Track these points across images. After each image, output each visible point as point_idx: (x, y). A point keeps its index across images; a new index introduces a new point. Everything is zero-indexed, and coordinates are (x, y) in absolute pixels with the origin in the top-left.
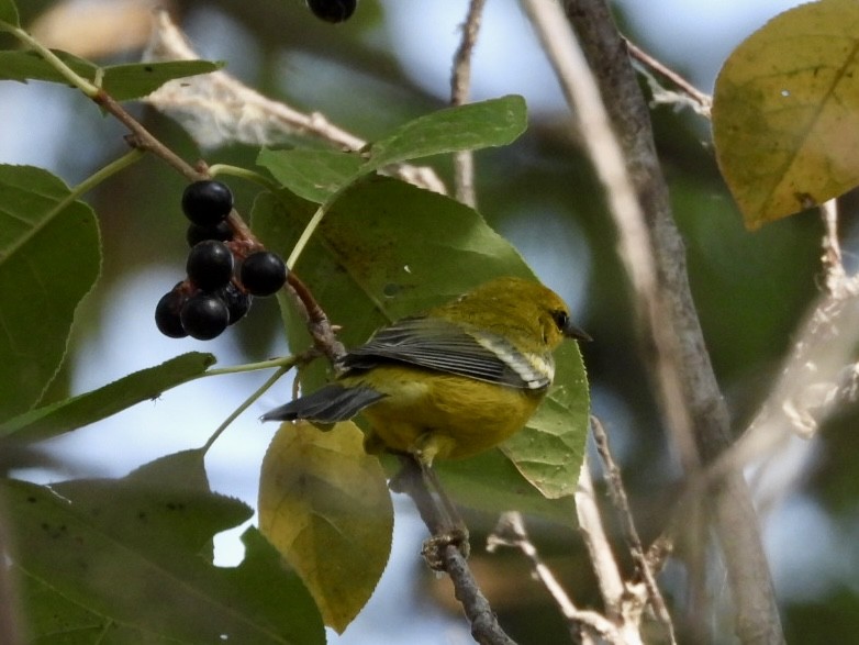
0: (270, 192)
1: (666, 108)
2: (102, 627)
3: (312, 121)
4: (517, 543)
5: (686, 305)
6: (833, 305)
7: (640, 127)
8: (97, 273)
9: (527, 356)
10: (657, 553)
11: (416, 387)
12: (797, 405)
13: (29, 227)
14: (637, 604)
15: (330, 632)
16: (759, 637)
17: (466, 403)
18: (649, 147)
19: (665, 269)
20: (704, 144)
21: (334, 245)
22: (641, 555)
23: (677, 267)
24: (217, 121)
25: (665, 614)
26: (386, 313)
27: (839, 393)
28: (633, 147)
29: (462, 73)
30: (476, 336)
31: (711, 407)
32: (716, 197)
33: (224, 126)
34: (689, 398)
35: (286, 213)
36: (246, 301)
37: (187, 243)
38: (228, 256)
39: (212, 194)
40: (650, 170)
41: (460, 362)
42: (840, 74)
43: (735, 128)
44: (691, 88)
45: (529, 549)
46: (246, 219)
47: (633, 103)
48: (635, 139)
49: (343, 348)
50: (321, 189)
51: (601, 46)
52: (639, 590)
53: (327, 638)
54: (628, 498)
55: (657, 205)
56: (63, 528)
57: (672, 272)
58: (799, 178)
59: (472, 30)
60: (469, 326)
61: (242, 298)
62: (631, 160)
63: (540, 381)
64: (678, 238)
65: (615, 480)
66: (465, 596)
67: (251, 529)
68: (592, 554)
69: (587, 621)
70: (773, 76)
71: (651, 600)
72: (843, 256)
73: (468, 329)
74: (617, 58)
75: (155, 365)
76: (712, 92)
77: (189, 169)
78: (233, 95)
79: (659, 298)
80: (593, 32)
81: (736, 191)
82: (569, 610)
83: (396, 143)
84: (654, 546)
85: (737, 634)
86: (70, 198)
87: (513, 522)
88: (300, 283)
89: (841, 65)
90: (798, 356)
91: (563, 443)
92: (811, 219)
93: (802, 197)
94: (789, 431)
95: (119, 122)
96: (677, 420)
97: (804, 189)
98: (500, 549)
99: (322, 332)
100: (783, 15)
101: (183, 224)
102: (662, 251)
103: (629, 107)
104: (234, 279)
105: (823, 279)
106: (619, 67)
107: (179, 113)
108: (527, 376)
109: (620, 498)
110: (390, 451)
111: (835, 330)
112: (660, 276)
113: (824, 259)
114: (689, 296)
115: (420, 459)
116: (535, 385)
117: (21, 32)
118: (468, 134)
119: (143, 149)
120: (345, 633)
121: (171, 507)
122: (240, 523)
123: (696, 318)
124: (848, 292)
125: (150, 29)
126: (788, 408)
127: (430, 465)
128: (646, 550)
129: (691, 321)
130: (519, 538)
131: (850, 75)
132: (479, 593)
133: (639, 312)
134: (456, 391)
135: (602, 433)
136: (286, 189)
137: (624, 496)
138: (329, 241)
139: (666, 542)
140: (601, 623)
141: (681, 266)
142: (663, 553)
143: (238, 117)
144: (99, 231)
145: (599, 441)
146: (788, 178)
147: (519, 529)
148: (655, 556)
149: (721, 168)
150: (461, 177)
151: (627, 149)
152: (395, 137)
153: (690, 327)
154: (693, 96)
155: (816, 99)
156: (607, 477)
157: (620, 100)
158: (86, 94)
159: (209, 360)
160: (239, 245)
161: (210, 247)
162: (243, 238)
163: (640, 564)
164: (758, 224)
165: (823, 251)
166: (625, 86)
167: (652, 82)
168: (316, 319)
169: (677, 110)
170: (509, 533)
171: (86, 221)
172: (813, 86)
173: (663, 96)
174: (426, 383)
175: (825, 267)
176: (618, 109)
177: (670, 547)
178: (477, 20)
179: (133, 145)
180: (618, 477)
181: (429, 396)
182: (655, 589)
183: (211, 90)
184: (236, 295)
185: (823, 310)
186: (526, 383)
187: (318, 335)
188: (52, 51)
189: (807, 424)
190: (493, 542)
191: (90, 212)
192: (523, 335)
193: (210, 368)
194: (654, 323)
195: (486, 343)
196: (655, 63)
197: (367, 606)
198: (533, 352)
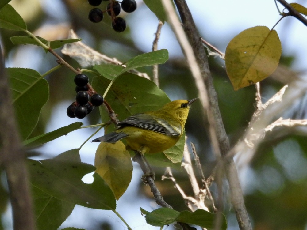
0: (97, 76)
1: (212, 57)
2: (50, 197)
3: (113, 60)
4: (170, 178)
5: (217, 111)
6: (259, 112)
7: (205, 62)
8: (48, 98)
9: (172, 126)
10: (209, 181)
11: (138, 133)
12: (248, 140)
13: (29, 86)
14: (204, 195)
15: (116, 200)
16: (238, 204)
17: (152, 138)
18: (207, 67)
19: (212, 101)
20: (223, 67)
22: (205, 181)
23: (215, 101)
24: (87, 60)
25: (211, 198)
27: (260, 136)
28: (203, 67)
29: (155, 47)
30: (156, 119)
31: (225, 140)
32: (226, 82)
33: (89, 61)
34: (218, 137)
35: (102, 83)
36: (92, 108)
37: (75, 92)
38: (87, 95)
39: (82, 78)
40: (207, 74)
41: (151, 126)
42: (261, 47)
43: (231, 62)
44: (219, 51)
45: (174, 180)
46: (91, 84)
47: (203, 55)
48: (204, 65)
50: (112, 76)
51: (194, 39)
52: (204, 191)
54: (201, 165)
55: (209, 84)
56: (43, 173)
57: (214, 102)
58: (249, 76)
59: (158, 35)
60: (155, 117)
62: (202, 71)
63: (176, 133)
64: (216, 93)
65: (197, 160)
66: (154, 191)
67: (95, 173)
68: (191, 181)
69: (190, 200)
70: (242, 48)
71: (207, 194)
72: (261, 98)
73: (154, 117)
74: (198, 43)
75: (66, 126)
76: (225, 52)
77: (75, 70)
78: (91, 53)
79: (210, 109)
80: (192, 35)
81: (232, 80)
82: (185, 197)
83: (133, 63)
84: (208, 179)
85: (232, 203)
86: (40, 78)
87: (169, 172)
88: (107, 102)
89: (261, 45)
90: (249, 126)
91: (178, 148)
92: (252, 88)
93: (250, 81)
94: (246, 147)
95: (55, 57)
96: (215, 143)
97: (250, 79)
98: (165, 179)
99: (113, 117)
100: (245, 31)
101: (74, 86)
102: (211, 96)
103: (202, 56)
104: (89, 101)
105: (256, 105)
106: (199, 45)
107: (76, 57)
108: (172, 132)
109: (199, 165)
110: (132, 150)
111: (259, 119)
112: (210, 103)
113: (256, 99)
114: (218, 109)
115: (141, 153)
116: (174, 135)
117: (28, 32)
118: (152, 60)
119: (62, 64)
120: (119, 200)
121: (73, 167)
123: (220, 115)
124: (263, 108)
125: (68, 34)
126: (246, 140)
127: (144, 155)
128: (206, 180)
129: (219, 116)
130: (171, 176)
131: (264, 47)
132: (158, 190)
133: (204, 113)
134: (150, 135)
135: (194, 147)
136: (102, 76)
138: (114, 91)
139: (212, 178)
140: (194, 200)
141: (216, 101)
142: (211, 181)
143: (92, 59)
144: (49, 87)
145: (193, 149)
146: (246, 76)
147: (171, 174)
149: (227, 73)
150: (155, 76)
151: (201, 68)
153: (219, 117)
154: (220, 54)
155: (254, 54)
156: (195, 159)
157: (199, 54)
158: (45, 49)
159: (81, 124)
160: (90, 92)
161: (82, 93)
162: (91, 90)
163: (204, 184)
164: (238, 89)
165: (256, 97)
166: (201, 50)
167: (208, 49)
168: (111, 113)
169: (215, 57)
170: (168, 175)
171: (45, 84)
172: (253, 50)
173: (211, 53)
174: (142, 132)
175: (256, 101)
176: (198, 57)
178: (160, 32)
179: (59, 63)
180: (198, 159)
181: (142, 135)
182: (209, 191)
183: (85, 51)
184: (89, 106)
185: (256, 114)
186: (171, 134)
187: (112, 117)
188: (35, 36)
189: (251, 145)
190: (163, 178)
191: (46, 81)
192: (172, 120)
193: (82, 126)
194: (208, 116)
195: (160, 122)
196: (209, 44)
198: (174, 125)
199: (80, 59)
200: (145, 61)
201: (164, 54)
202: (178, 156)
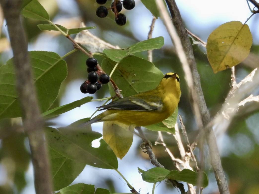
0: (106, 59)
1: (196, 45)
3: (116, 48)
4: (162, 143)
5: (200, 90)
6: (233, 90)
7: (190, 50)
8: (66, 76)
12: (225, 112)
13: (51, 65)
14: (189, 157)
15: (118, 159)
16: (216, 165)
18: (192, 55)
19: (196, 82)
20: (205, 53)
21: (120, 71)
22: (190, 146)
24: (94, 47)
25: (195, 160)
26: (132, 86)
27: (235, 110)
28: (188, 54)
29: (150, 37)
31: (206, 113)
32: (207, 65)
33: (96, 49)
34: (201, 111)
35: (109, 64)
36: (101, 85)
38: (97, 75)
39: (93, 61)
40: (192, 59)
42: (235, 38)
43: (212, 50)
44: (202, 41)
45: (164, 145)
46: (100, 65)
47: (188, 44)
48: (189, 53)
49: (122, 96)
50: (118, 59)
51: (181, 31)
52: (189, 154)
53: (118, 164)
54: (187, 133)
55: (194, 68)
56: (59, 138)
58: (226, 61)
59: (152, 27)
61: (100, 85)
62: (188, 57)
64: (198, 75)
65: (184, 129)
66: (150, 154)
67: (102, 139)
68: (178, 146)
69: (177, 161)
70: (220, 38)
71: (192, 156)
72: (236, 79)
74: (185, 34)
76: (206, 42)
78: (98, 42)
79: (194, 89)
80: (179, 28)
81: (212, 64)
82: (173, 158)
83: (135, 48)
84: (193, 144)
85: (211, 164)
86: (60, 59)
87: (161, 139)
88: (113, 81)
89: (235, 36)
90: (226, 102)
92: (228, 71)
93: (227, 66)
94: (223, 118)
97: (227, 64)
98: (158, 145)
99: (117, 92)
101: (86, 67)
102: (195, 78)
104: (98, 80)
105: (231, 84)
106: (185, 36)
107: (86, 45)
109: (185, 133)
111: (234, 96)
112: (194, 84)
113: (231, 80)
114: (201, 88)
117: (50, 21)
118: (151, 46)
119: (77, 49)
120: (122, 159)
121: (84, 134)
122: (99, 138)
123: (202, 93)
124: (237, 87)
126: (223, 113)
128: (191, 145)
129: (201, 94)
130: (162, 142)
131: (238, 38)
132: (153, 153)
133: (189, 91)
135: (181, 118)
136: (110, 59)
137: (186, 133)
138: (119, 70)
140: (180, 162)
141: (199, 81)
142: (195, 146)
143: (99, 46)
144: (67, 66)
145: (180, 120)
146: (223, 61)
147: (162, 140)
148: (193, 146)
149: (208, 59)
151: (187, 55)
152: (134, 46)
154: (202, 43)
155: (230, 44)
156: (182, 128)
157: (186, 44)
158: (64, 35)
159: (92, 98)
160: (99, 72)
161: (93, 73)
163: (189, 148)
164: (216, 72)
165: (231, 78)
166: (187, 40)
167: (193, 39)
168: (116, 89)
169: (198, 46)
170: (160, 141)
171: (64, 64)
172: (229, 41)
173: (195, 43)
175: (232, 82)
176: (185, 45)
177: (196, 145)
178: (154, 25)
179: (75, 48)
180: (185, 128)
182: (193, 154)
183: (93, 40)
184: (98, 84)
185: (231, 91)
188: (57, 25)
189: (227, 117)
190: (156, 143)
191: (65, 62)
193: (92, 100)
194: (193, 94)
196: (194, 35)
197: (127, 154)
199: (89, 47)
200: (145, 47)
201: (160, 41)
202: (172, 122)
